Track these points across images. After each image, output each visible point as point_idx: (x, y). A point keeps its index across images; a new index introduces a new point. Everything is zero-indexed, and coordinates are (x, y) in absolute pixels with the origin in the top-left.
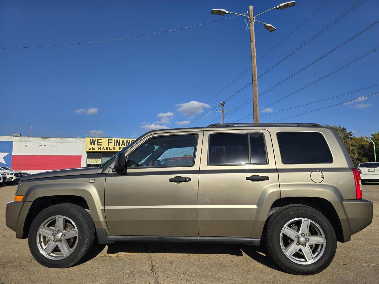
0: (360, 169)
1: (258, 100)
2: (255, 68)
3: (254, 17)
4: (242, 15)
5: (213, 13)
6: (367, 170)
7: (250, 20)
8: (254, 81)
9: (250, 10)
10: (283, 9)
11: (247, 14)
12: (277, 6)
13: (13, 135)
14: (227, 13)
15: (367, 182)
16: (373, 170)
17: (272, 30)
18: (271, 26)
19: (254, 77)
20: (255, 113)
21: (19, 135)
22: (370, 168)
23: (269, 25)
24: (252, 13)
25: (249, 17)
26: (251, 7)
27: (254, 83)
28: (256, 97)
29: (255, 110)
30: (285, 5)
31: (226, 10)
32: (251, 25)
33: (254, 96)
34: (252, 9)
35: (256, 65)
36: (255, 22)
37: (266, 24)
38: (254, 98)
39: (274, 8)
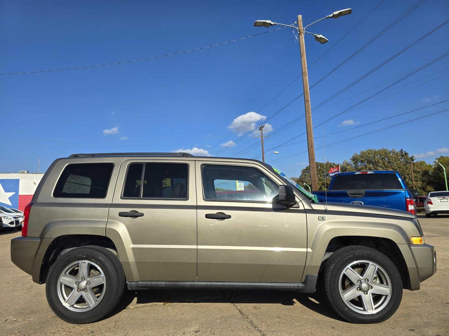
0: (430, 199)
1: (312, 123)
2: (307, 86)
3: (303, 27)
4: (290, 26)
5: (257, 25)
6: (439, 201)
7: (299, 31)
8: (306, 102)
9: (299, 19)
10: (338, 17)
11: (295, 25)
12: (331, 14)
13: (19, 171)
14: (273, 24)
15: (440, 214)
16: (446, 200)
17: (324, 41)
18: (323, 37)
19: (306, 97)
20: (309, 138)
21: (27, 172)
22: (442, 198)
23: (321, 36)
24: (301, 24)
25: (298, 28)
26: (300, 17)
27: (306, 103)
28: (310, 120)
29: (309, 135)
30: (339, 13)
31: (272, 21)
32: (300, 37)
33: (307, 118)
34: (301, 19)
35: (308, 83)
36: (306, 34)
37: (318, 36)
38: (307, 120)
39: (327, 16)
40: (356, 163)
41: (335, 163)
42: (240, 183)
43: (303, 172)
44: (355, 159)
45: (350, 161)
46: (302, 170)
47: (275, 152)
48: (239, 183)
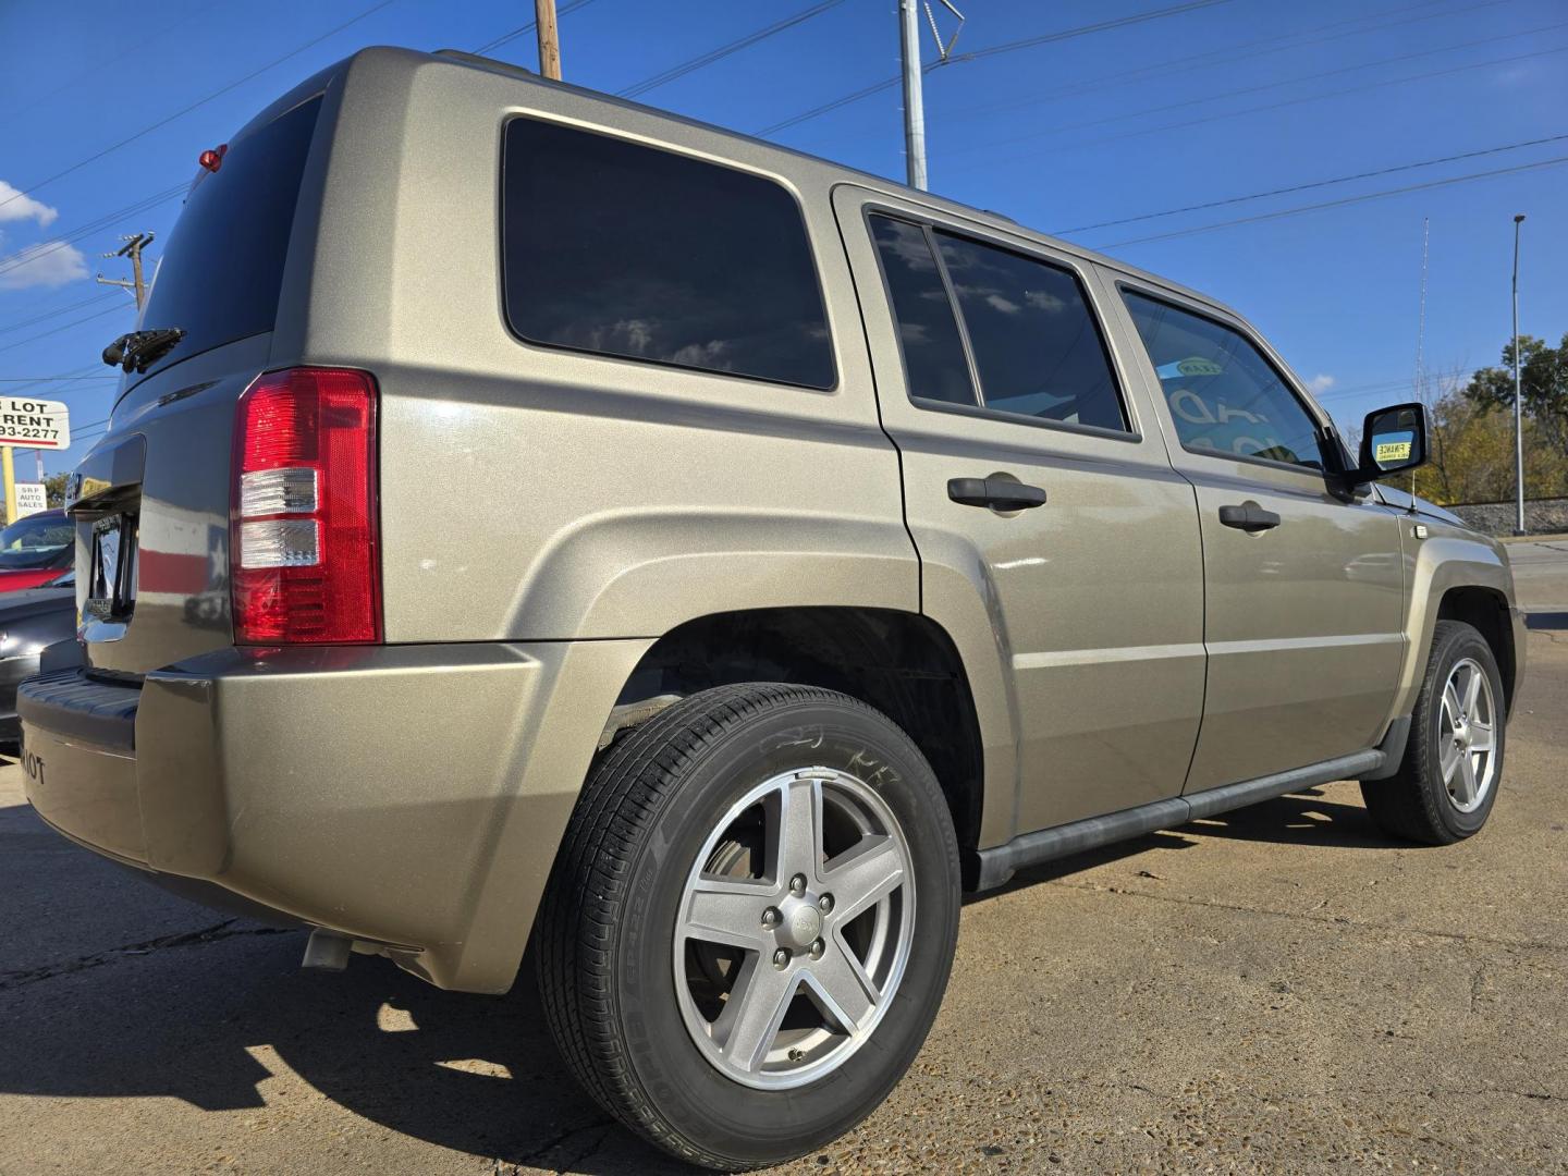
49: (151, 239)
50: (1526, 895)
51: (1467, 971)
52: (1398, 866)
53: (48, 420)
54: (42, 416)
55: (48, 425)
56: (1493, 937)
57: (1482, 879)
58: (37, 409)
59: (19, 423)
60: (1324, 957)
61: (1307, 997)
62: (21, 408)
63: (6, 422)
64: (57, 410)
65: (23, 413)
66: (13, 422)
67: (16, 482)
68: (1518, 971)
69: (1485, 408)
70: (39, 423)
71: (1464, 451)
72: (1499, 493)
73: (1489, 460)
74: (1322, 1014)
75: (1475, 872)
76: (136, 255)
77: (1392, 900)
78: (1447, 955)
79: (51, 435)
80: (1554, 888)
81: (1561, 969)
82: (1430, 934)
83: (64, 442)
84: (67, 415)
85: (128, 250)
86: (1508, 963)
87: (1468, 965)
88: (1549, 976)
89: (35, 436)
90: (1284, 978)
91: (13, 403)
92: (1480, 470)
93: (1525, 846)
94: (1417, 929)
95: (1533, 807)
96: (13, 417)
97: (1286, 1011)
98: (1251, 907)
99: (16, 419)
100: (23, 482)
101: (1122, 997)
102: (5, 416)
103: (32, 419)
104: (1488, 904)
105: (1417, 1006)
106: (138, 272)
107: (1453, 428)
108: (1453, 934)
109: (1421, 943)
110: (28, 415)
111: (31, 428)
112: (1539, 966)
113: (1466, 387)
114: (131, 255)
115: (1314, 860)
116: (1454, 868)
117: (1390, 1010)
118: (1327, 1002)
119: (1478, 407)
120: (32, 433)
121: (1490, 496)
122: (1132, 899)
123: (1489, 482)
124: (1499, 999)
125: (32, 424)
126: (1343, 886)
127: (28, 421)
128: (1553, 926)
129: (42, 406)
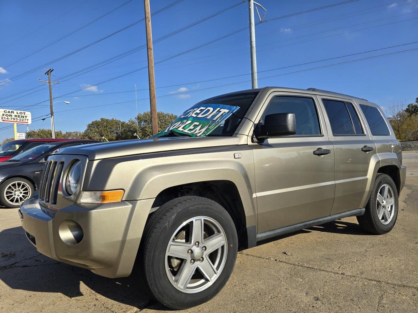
40: (140, 123)
41: (120, 120)
42: (20, 133)
43: (89, 127)
44: (139, 118)
45: (135, 120)
46: (88, 124)
47: (65, 102)
48: (18, 134)
49: (53, 70)
50: (403, 267)
51: (378, 295)
52: (365, 255)
53: (26, 117)
54: (24, 115)
55: (26, 118)
56: (390, 282)
57: (390, 260)
58: (23, 114)
59: (19, 117)
60: (334, 288)
61: (325, 303)
62: (19, 113)
63: (15, 117)
64: (28, 114)
65: (19, 115)
66: (17, 117)
67: (17, 132)
68: (395, 296)
69: (411, 115)
70: (23, 117)
71: (405, 127)
72: (415, 138)
73: (412, 129)
74: (328, 310)
75: (388, 258)
76: (49, 74)
77: (360, 267)
78: (373, 288)
79: (26, 120)
80: (412, 264)
81: (409, 295)
82: (370, 280)
83: (30, 122)
84: (31, 115)
85: (47, 73)
86: (392, 292)
87: (379, 292)
88: (405, 298)
89: (22, 121)
90: (319, 296)
91: (17, 112)
92: (409, 132)
93: (406, 249)
94: (366, 278)
95: (410, 235)
96: (17, 116)
97: (317, 308)
98: (316, 268)
99: (18, 116)
100: (19, 132)
101: (267, 300)
102: (15, 115)
103: (22, 116)
104: (390, 269)
105: (359, 308)
106: (50, 79)
107: (402, 120)
108: (377, 280)
109: (366, 283)
110: (21, 115)
111: (21, 118)
112: (402, 294)
113: (406, 109)
114: (48, 74)
115: (340, 251)
116: (382, 256)
117: (350, 309)
118: (330, 305)
119: (409, 114)
120: (22, 120)
121: (412, 139)
122: (280, 264)
123: (412, 135)
124: (386, 306)
125: (22, 117)
126: (346, 261)
127: (21, 117)
128: (409, 279)
129: (24, 113)
